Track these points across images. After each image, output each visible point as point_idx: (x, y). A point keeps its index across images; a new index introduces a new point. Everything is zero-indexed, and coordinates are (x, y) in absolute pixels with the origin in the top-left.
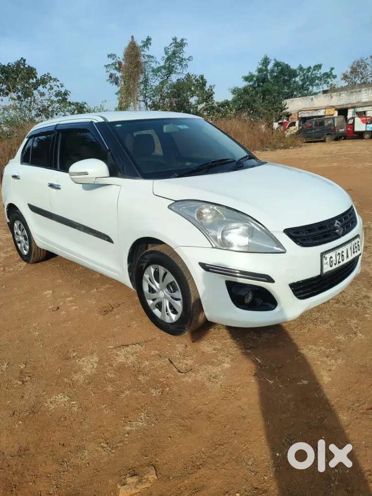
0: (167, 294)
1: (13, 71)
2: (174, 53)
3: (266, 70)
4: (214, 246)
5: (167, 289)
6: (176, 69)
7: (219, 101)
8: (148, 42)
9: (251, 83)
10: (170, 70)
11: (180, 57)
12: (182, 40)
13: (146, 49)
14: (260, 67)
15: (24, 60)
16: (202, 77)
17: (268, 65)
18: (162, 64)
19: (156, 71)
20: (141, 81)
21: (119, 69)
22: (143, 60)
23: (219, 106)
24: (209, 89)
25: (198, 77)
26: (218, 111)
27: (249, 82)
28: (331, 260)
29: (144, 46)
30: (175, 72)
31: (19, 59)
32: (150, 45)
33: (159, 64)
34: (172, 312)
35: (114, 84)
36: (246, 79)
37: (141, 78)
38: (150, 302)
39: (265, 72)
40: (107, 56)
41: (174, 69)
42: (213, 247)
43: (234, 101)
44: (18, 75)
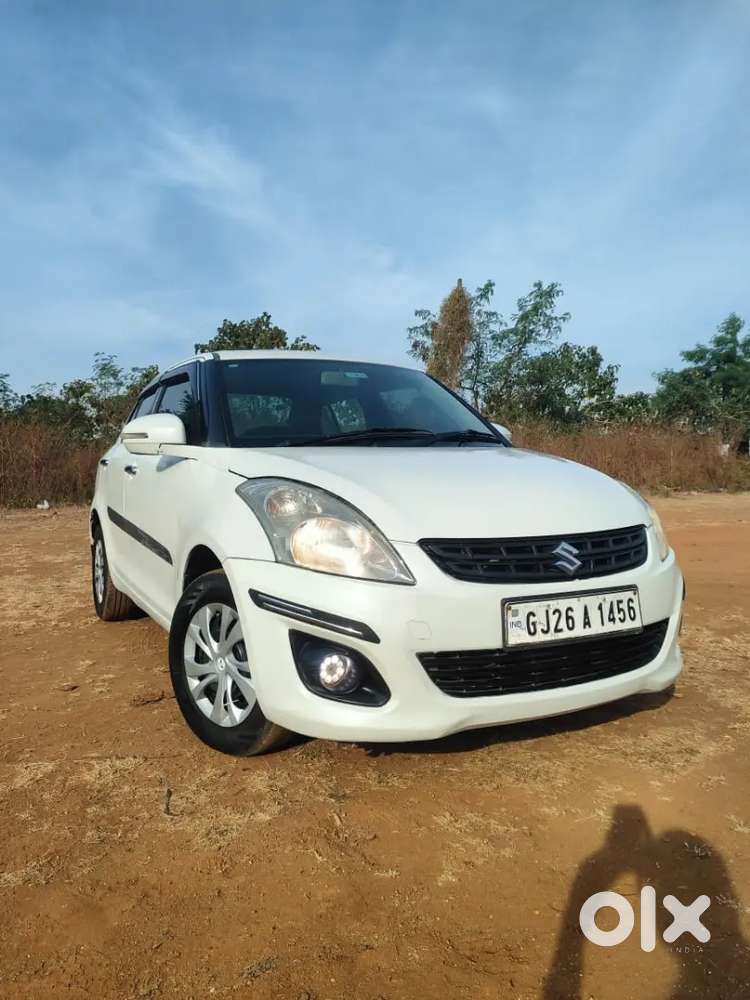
0: (230, 664)
1: (248, 334)
2: (536, 308)
3: (734, 341)
4: (280, 559)
5: (232, 655)
6: (537, 334)
7: (626, 395)
8: (487, 291)
9: (700, 364)
10: (525, 336)
11: (546, 315)
12: (553, 286)
13: (483, 302)
14: (720, 334)
15: (269, 317)
16: (593, 351)
17: (738, 330)
18: (512, 325)
19: (497, 338)
20: (468, 354)
21: (432, 335)
22: (475, 318)
23: (625, 404)
24: (605, 373)
25: (584, 351)
26: (622, 413)
27: (696, 362)
28: (532, 619)
29: (481, 296)
30: (535, 339)
31: (261, 315)
32: (492, 294)
33: (506, 325)
34: (235, 704)
35: (421, 360)
36: (690, 356)
37: (471, 349)
38: (194, 684)
39: (731, 345)
40: (414, 313)
41: (534, 335)
42: (277, 562)
43: (661, 396)
44: (254, 339)
